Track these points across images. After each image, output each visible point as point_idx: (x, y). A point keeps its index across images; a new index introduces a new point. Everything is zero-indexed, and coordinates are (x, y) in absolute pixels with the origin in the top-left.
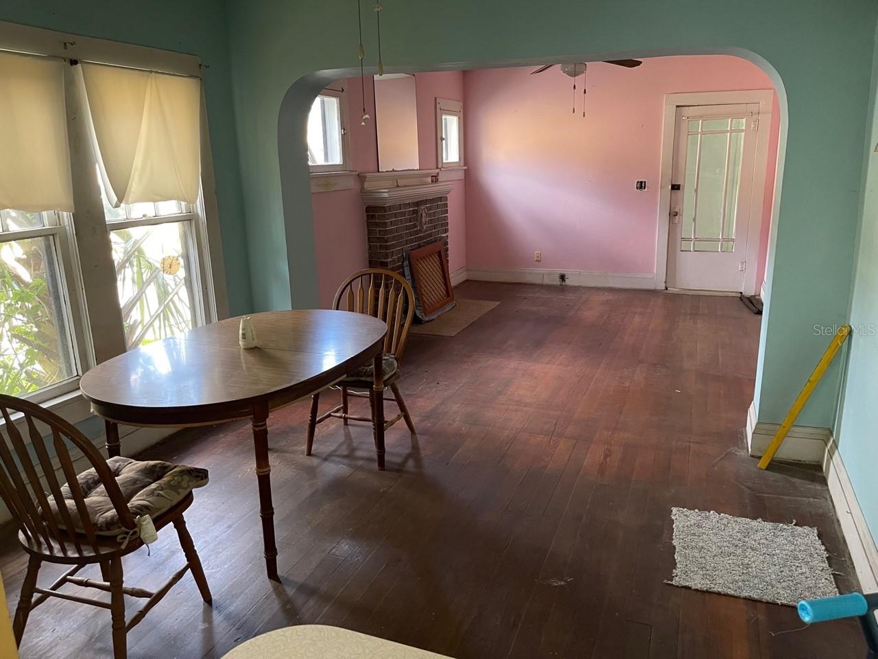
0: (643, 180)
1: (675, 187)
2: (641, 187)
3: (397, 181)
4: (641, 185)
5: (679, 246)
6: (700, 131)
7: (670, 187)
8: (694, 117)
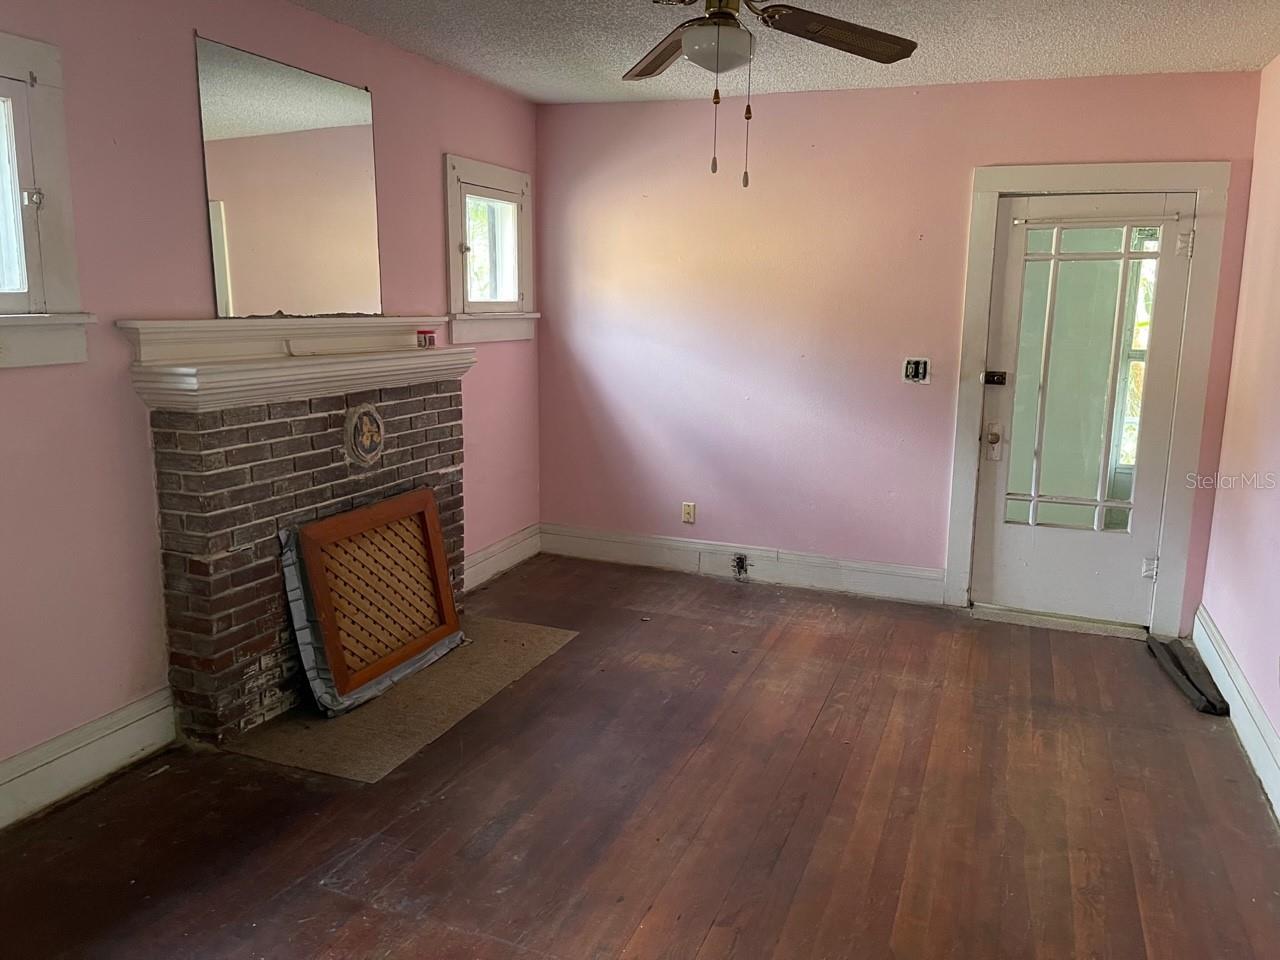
0: (922, 359)
1: (995, 379)
2: (916, 375)
3: (287, 342)
4: (917, 370)
5: (1002, 513)
6: (1053, 252)
7: (982, 377)
8: (1042, 221)
